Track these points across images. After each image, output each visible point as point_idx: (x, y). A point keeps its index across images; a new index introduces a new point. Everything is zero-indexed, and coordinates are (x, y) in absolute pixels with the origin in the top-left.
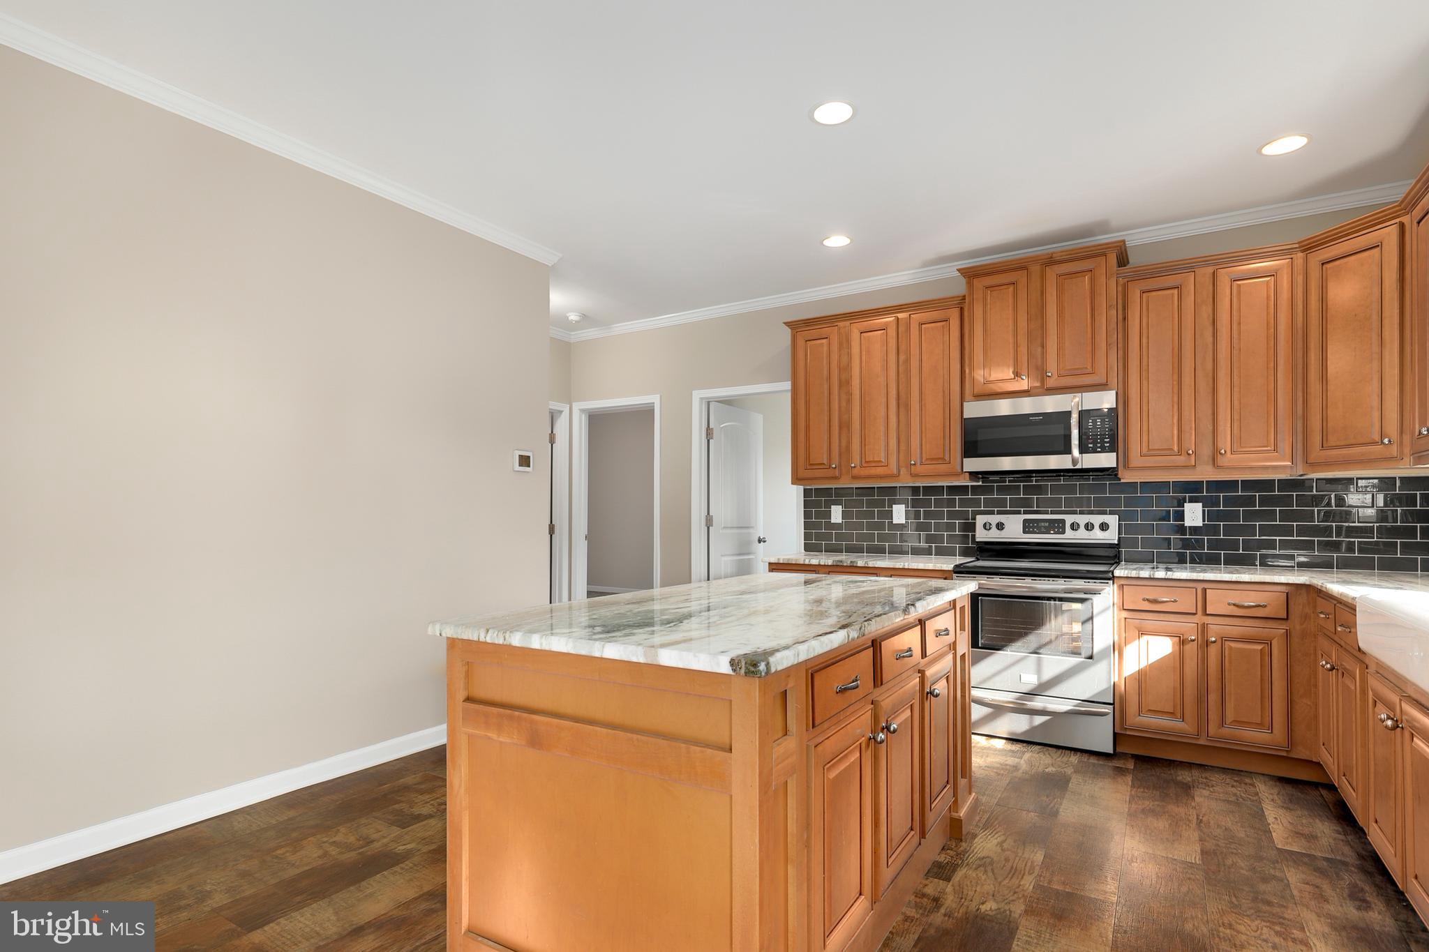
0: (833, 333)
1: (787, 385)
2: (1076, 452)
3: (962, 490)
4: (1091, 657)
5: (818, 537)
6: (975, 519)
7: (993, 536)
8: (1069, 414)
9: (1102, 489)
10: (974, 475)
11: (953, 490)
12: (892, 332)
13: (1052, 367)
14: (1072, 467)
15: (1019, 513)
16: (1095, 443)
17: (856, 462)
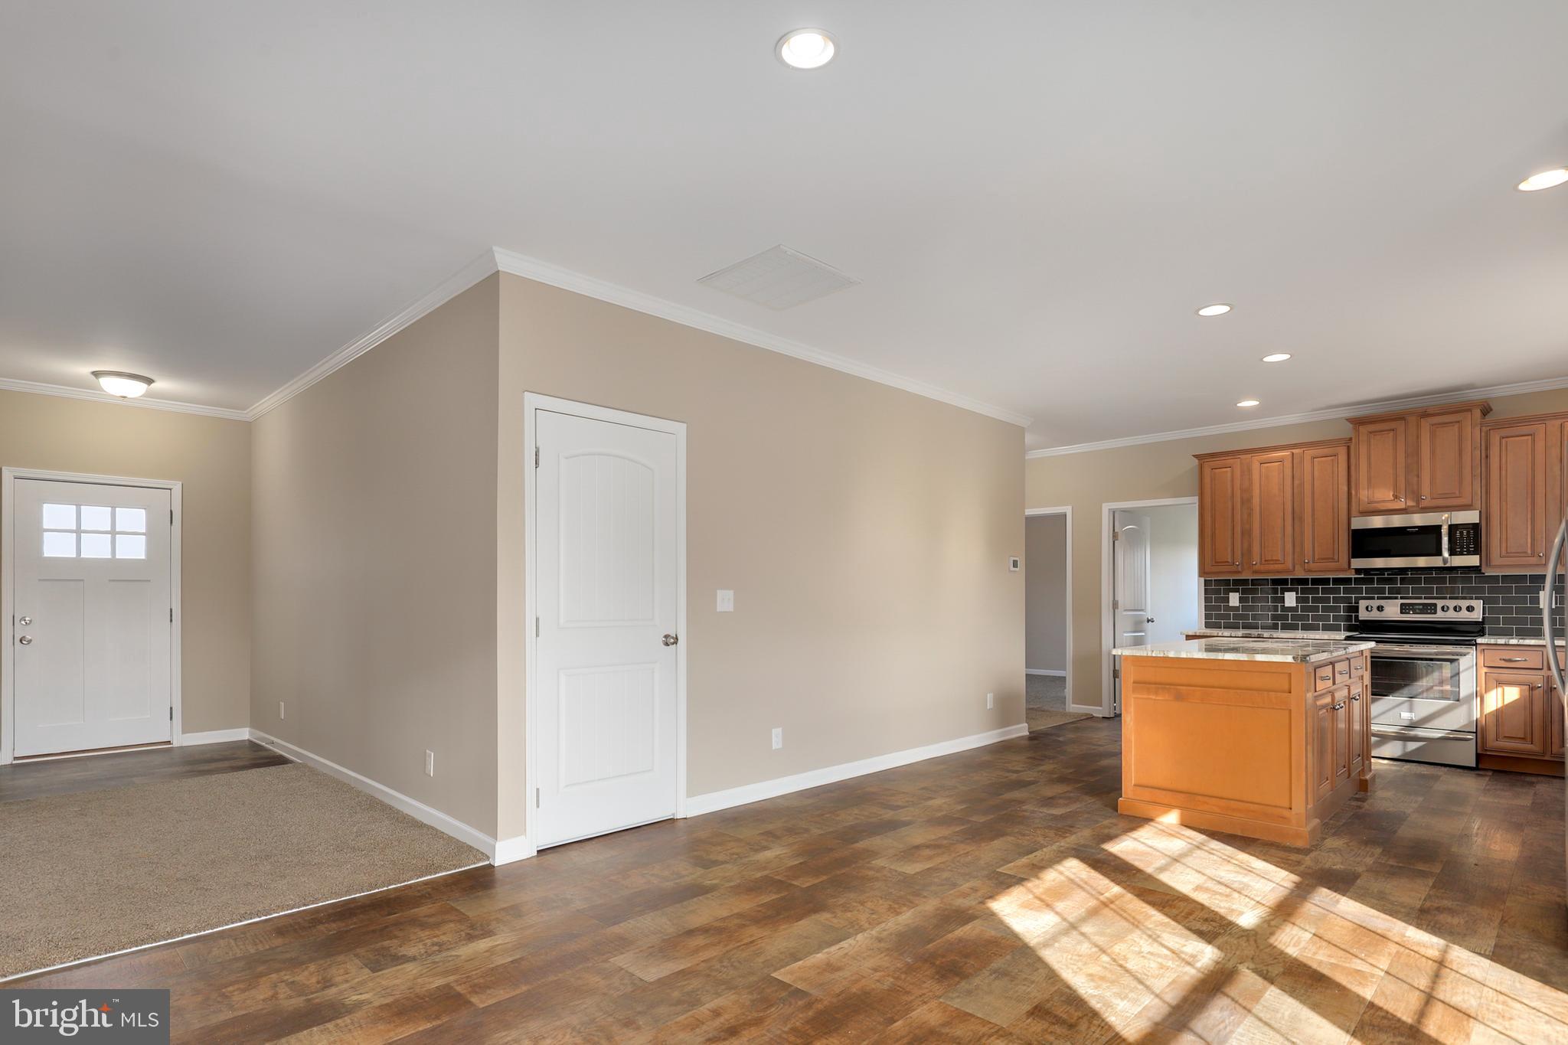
0: (1236, 463)
1: (1196, 499)
2: (1446, 554)
3: (1347, 581)
4: (1458, 700)
5: (1218, 617)
6: (1358, 603)
7: (1375, 615)
8: (1439, 527)
9: (1469, 580)
10: (1358, 571)
11: (1337, 581)
12: (1288, 464)
13: (1426, 491)
14: (1443, 566)
15: (1396, 598)
16: (1462, 547)
17: (1256, 560)
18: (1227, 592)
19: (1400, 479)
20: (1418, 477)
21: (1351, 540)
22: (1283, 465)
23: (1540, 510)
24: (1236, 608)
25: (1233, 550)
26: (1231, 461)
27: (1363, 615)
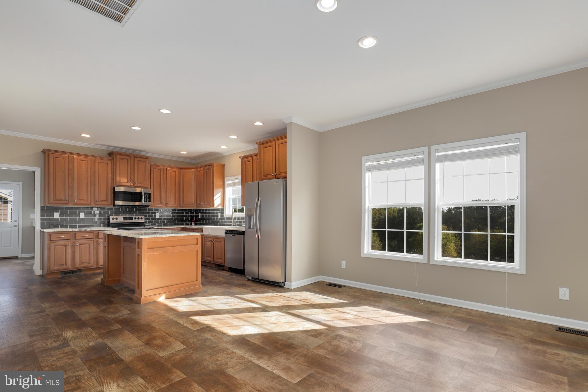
0: (66, 157)
2: (143, 202)
5: (48, 223)
6: (110, 217)
7: (115, 221)
8: (141, 193)
13: (136, 181)
14: (141, 205)
15: (120, 215)
16: (146, 200)
17: (75, 199)
18: (53, 212)
19: (129, 176)
20: (134, 176)
21: (113, 194)
22: (87, 163)
23: (162, 191)
24: (57, 220)
25: (64, 194)
26: (64, 156)
27: (111, 221)
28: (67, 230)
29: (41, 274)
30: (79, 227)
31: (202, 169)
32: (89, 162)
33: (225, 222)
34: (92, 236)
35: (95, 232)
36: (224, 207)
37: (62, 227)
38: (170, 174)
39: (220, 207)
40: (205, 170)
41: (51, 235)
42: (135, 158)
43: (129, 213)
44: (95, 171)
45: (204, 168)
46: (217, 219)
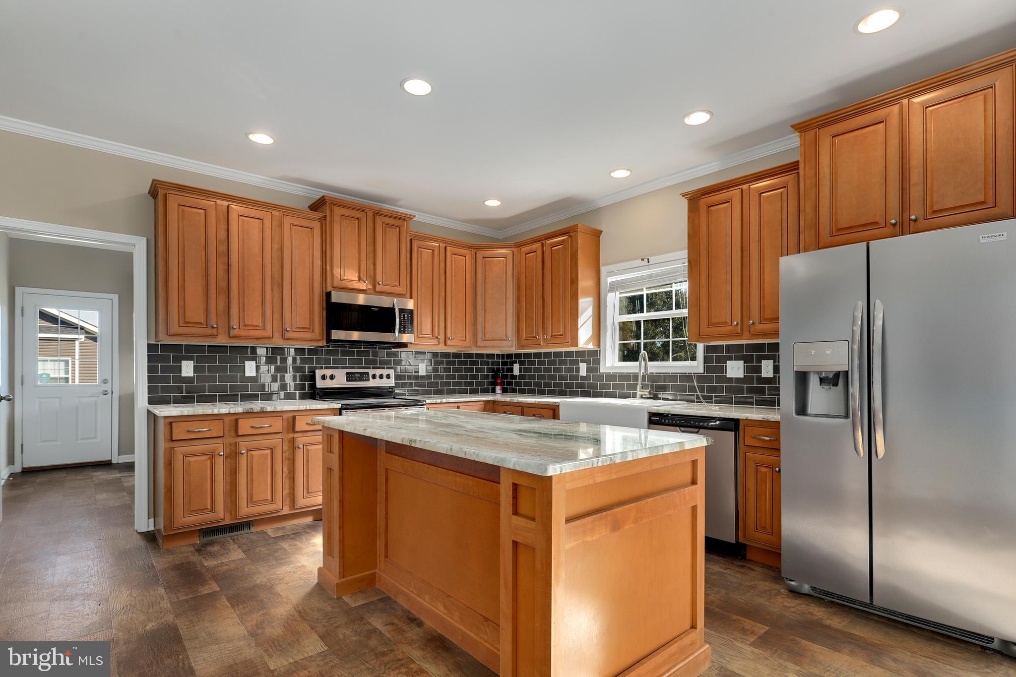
18: (178, 360)
19: (363, 263)
20: (374, 265)
21: (325, 312)
22: (263, 224)
23: (436, 305)
24: (189, 380)
25: (207, 310)
26: (204, 203)
27: (320, 384)
28: (216, 411)
29: (151, 528)
30: (246, 398)
31: (537, 246)
32: (267, 223)
33: (603, 386)
34: (278, 425)
35: (285, 416)
36: (599, 347)
37: (203, 399)
38: (455, 260)
39: (591, 347)
40: (547, 249)
41: (173, 423)
42: (377, 217)
43: (360, 362)
44: (281, 250)
45: (543, 244)
46: (576, 377)
